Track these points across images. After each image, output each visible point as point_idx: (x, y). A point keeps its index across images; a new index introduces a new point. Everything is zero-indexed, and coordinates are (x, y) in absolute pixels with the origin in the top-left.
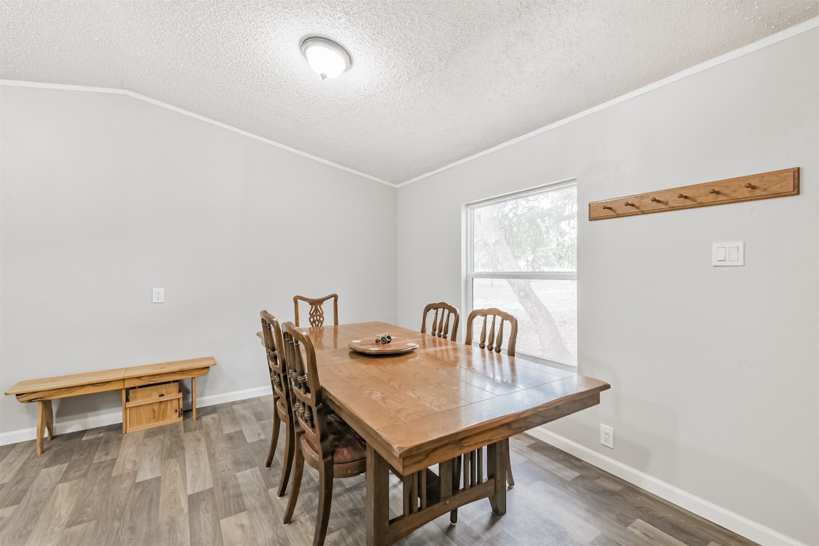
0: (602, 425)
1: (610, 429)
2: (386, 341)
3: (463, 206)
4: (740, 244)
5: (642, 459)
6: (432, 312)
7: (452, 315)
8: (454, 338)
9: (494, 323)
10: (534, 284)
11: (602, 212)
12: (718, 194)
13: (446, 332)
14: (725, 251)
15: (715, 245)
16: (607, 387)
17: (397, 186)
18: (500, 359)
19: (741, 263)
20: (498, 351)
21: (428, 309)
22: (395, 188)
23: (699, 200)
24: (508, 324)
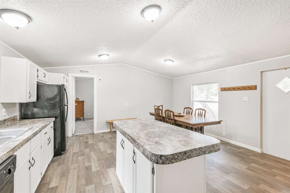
0: (223, 132)
1: (225, 133)
2: (180, 114)
3: (191, 85)
4: (248, 97)
5: (231, 138)
6: (186, 109)
7: (191, 110)
8: (192, 114)
9: (201, 111)
10: (208, 103)
11: (224, 89)
12: (244, 88)
13: (190, 113)
14: (245, 98)
15: (244, 97)
16: (222, 121)
17: (173, 79)
18: (202, 118)
19: (248, 101)
20: (202, 116)
21: (185, 108)
22: (172, 79)
23: (241, 89)
24: (204, 111)
